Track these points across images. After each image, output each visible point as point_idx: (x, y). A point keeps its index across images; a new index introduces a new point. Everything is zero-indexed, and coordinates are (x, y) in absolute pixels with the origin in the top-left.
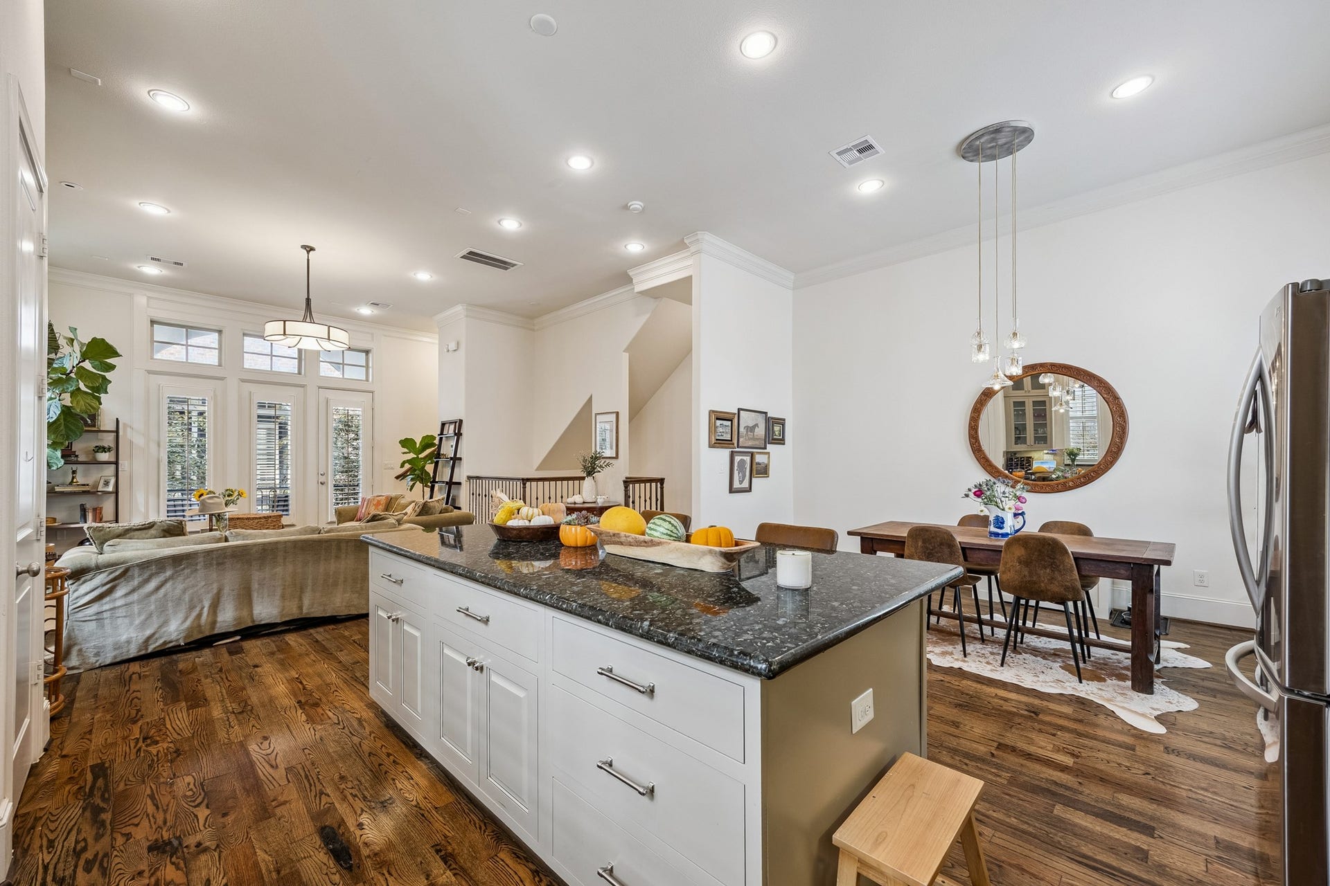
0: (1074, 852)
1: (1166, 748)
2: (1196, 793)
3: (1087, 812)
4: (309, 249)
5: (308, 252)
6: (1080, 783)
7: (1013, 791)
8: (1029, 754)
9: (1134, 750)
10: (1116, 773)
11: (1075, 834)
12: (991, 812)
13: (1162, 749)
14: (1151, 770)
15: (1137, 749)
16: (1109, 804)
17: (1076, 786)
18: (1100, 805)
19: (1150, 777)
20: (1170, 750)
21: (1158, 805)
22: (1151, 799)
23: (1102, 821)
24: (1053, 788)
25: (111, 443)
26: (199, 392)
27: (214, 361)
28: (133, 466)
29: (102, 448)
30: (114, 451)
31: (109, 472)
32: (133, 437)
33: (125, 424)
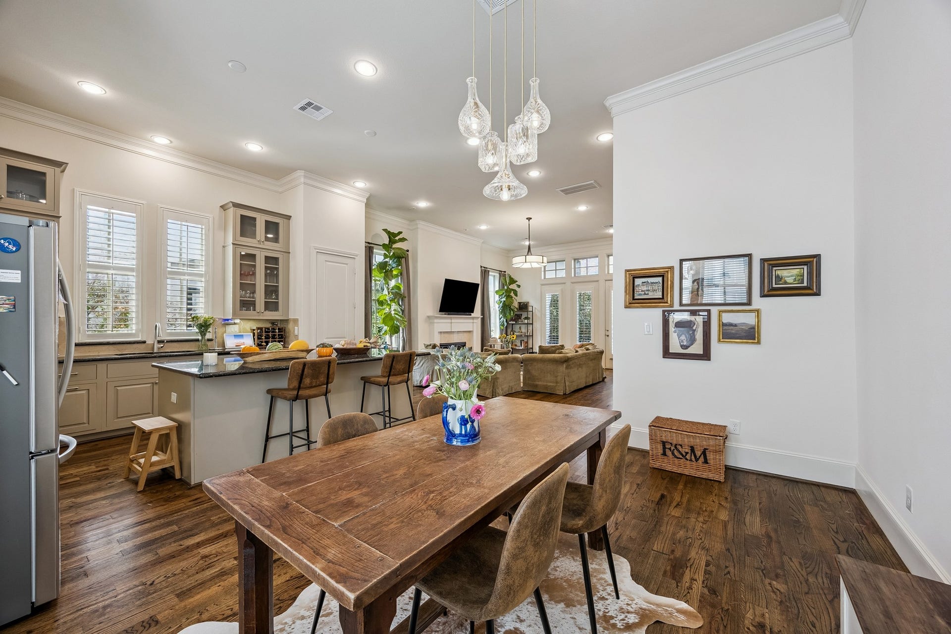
0: (150, 522)
1: (157, 622)
2: (111, 598)
3: (162, 537)
4: (529, 219)
5: (529, 220)
6: (181, 545)
7: (203, 519)
8: (225, 536)
9: (178, 596)
10: (170, 567)
11: (157, 526)
12: (198, 507)
13: (159, 617)
14: (152, 589)
15: (176, 599)
16: (156, 548)
17: (181, 543)
18: (159, 544)
19: (149, 583)
20: (153, 624)
21: (130, 569)
22: (136, 570)
23: (151, 539)
24: (190, 533)
25: (530, 316)
26: (557, 291)
27: (564, 276)
28: (537, 325)
29: (527, 318)
30: (531, 319)
31: (530, 327)
32: (537, 313)
33: (535, 308)
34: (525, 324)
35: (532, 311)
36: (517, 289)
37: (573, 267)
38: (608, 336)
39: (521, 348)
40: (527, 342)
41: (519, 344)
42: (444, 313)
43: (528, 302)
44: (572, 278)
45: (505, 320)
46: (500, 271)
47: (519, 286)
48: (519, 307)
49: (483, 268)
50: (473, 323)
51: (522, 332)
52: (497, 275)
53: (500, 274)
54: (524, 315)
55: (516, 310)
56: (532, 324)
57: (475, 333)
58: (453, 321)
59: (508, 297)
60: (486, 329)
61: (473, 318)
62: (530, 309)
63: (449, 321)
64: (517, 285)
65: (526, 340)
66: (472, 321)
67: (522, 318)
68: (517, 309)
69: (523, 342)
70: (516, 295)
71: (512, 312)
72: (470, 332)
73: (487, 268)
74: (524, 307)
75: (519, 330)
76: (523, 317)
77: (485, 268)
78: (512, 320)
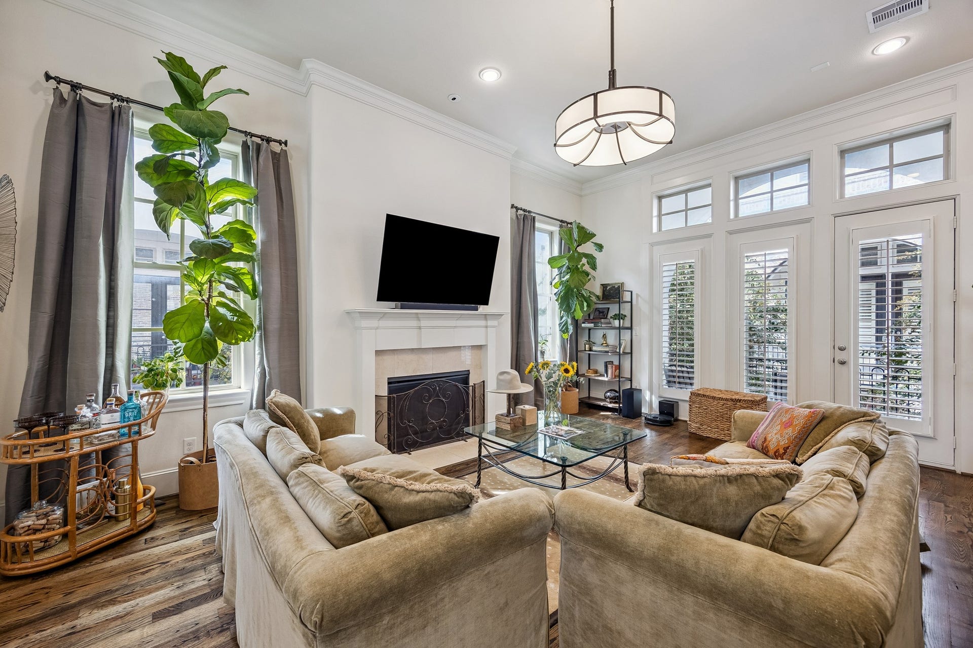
25: (626, 310)
26: (690, 255)
27: (710, 221)
28: (642, 331)
29: (619, 317)
30: (628, 319)
31: (626, 335)
32: (641, 306)
33: (637, 294)
34: (615, 328)
35: (631, 302)
36: (596, 254)
37: (732, 197)
38: (843, 363)
39: (605, 379)
40: (619, 367)
41: (601, 369)
42: (393, 304)
43: (622, 284)
44: (729, 220)
45: (569, 321)
46: (562, 221)
47: (600, 247)
48: (604, 292)
49: (520, 212)
50: (486, 327)
51: (608, 346)
52: (556, 229)
53: (561, 226)
54: (614, 309)
55: (594, 299)
56: (631, 328)
57: (491, 351)
58: (424, 323)
59: (574, 270)
60: (526, 340)
61: (485, 316)
62: (627, 297)
63: (414, 323)
64: (596, 244)
65: (616, 363)
66: (483, 323)
67: (609, 317)
68: (598, 297)
69: (609, 366)
70: (594, 267)
71: (585, 304)
72: (480, 347)
73: (529, 212)
74: (612, 293)
75: (602, 341)
76: (611, 314)
77: (524, 211)
78: (587, 319)
